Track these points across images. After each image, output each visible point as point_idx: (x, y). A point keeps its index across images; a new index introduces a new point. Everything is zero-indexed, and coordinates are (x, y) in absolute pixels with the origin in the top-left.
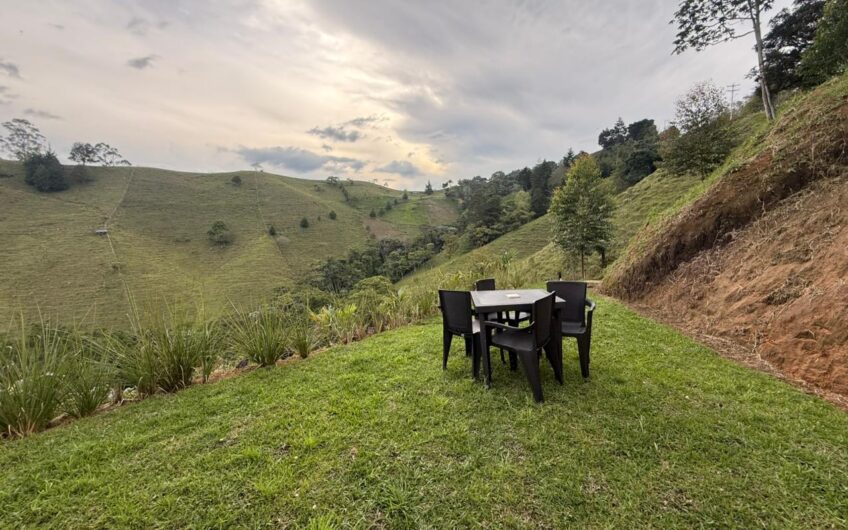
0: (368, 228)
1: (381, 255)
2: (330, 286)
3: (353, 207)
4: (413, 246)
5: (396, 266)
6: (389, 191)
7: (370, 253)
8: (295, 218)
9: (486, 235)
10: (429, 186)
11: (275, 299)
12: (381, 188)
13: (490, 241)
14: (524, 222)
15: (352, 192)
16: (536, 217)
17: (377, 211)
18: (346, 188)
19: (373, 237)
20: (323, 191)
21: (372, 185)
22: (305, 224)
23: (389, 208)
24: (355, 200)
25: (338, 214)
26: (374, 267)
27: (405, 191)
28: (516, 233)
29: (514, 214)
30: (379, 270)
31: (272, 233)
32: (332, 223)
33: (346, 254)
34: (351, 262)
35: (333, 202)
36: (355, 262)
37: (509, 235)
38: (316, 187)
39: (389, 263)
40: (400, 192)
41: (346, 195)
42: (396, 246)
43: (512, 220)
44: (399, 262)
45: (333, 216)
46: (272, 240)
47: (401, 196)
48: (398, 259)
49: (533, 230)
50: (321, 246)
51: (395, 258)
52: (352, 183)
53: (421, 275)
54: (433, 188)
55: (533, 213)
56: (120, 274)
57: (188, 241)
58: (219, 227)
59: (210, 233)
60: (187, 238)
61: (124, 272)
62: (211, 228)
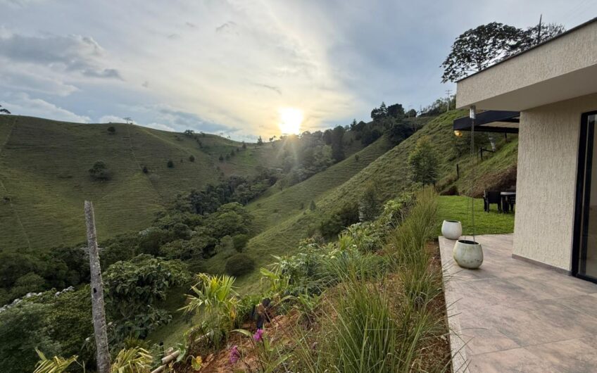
0: (218, 168)
1: (230, 188)
2: (195, 210)
3: (206, 152)
4: (254, 181)
5: (242, 195)
6: (232, 142)
7: (222, 186)
8: (162, 160)
9: (305, 174)
10: (260, 140)
11: (157, 221)
12: (225, 139)
13: (307, 178)
14: (329, 165)
15: (204, 142)
16: (335, 163)
17: (224, 156)
18: (200, 139)
19: (223, 174)
20: (182, 140)
21: (219, 138)
22: (170, 165)
23: (233, 154)
24: (207, 148)
25: (195, 158)
26: (225, 196)
27: (243, 143)
28: (325, 172)
29: (322, 160)
30: (230, 199)
31: (145, 171)
32: (192, 165)
33: (204, 187)
34: (208, 193)
35: (190, 149)
36: (211, 192)
37: (320, 174)
38: (177, 137)
39: (237, 193)
40: (239, 143)
41: (200, 144)
42: (240, 181)
43: (321, 165)
44: (245, 193)
45: (192, 159)
46: (145, 177)
47: (241, 146)
48: (244, 191)
49: (335, 171)
50: (184, 181)
51: (241, 190)
52: (203, 135)
53: (262, 201)
54: (263, 141)
55: (334, 160)
56: (12, 205)
57: (70, 177)
58: (99, 166)
59: (91, 171)
60: (70, 175)
61: (15, 203)
62: (91, 167)
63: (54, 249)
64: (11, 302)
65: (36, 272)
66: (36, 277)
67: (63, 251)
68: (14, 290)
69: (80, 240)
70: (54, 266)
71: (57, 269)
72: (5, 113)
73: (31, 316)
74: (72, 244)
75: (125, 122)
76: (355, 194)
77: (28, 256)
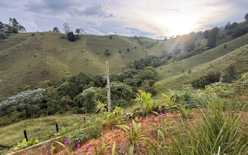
0: (146, 52)
1: (149, 60)
2: (135, 68)
3: (141, 45)
4: (160, 58)
5: (154, 63)
6: (152, 40)
7: (146, 59)
8: (125, 48)
9: (188, 55)
10: (166, 38)
11: (123, 71)
12: (150, 39)
13: (188, 57)
14: (203, 50)
15: (141, 40)
16: (209, 49)
17: (149, 46)
18: (140, 39)
19: (147, 54)
20: (133, 40)
21: (147, 38)
22: (128, 50)
23: (152, 45)
24: (142, 43)
25: (137, 47)
26: (147, 63)
27: (157, 40)
28: (200, 54)
29: (200, 48)
30: (149, 65)
31: (120, 52)
32: (136, 50)
33: (139, 59)
34: (141, 62)
35: (135, 43)
36: (142, 62)
37: (197, 55)
38: (131, 39)
39: (152, 62)
40: (156, 40)
41: (139, 41)
42: (154, 57)
43: (199, 50)
44: (156, 62)
45: (136, 48)
46: (120, 55)
47: (156, 41)
48: (155, 62)
49: (207, 54)
50: (132, 56)
51: (154, 61)
52: (141, 38)
53: (163, 67)
54: (167, 39)
55: (208, 47)
56: (88, 62)
57: (100, 54)
58: (107, 50)
59: (105, 52)
60: (100, 53)
61: (88, 61)
62: (105, 51)
63: (96, 76)
64: (88, 88)
65: (93, 81)
66: (93, 83)
67: (98, 77)
68: (89, 85)
69: (102, 74)
70: (96, 80)
71: (97, 82)
72: (85, 34)
73: (92, 93)
74: (100, 75)
75: (114, 34)
76: (219, 67)
77: (91, 77)
